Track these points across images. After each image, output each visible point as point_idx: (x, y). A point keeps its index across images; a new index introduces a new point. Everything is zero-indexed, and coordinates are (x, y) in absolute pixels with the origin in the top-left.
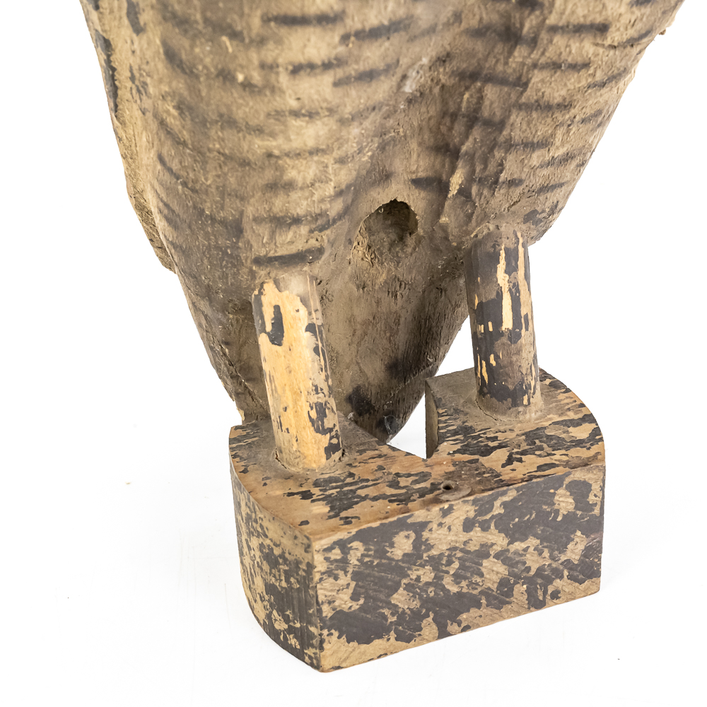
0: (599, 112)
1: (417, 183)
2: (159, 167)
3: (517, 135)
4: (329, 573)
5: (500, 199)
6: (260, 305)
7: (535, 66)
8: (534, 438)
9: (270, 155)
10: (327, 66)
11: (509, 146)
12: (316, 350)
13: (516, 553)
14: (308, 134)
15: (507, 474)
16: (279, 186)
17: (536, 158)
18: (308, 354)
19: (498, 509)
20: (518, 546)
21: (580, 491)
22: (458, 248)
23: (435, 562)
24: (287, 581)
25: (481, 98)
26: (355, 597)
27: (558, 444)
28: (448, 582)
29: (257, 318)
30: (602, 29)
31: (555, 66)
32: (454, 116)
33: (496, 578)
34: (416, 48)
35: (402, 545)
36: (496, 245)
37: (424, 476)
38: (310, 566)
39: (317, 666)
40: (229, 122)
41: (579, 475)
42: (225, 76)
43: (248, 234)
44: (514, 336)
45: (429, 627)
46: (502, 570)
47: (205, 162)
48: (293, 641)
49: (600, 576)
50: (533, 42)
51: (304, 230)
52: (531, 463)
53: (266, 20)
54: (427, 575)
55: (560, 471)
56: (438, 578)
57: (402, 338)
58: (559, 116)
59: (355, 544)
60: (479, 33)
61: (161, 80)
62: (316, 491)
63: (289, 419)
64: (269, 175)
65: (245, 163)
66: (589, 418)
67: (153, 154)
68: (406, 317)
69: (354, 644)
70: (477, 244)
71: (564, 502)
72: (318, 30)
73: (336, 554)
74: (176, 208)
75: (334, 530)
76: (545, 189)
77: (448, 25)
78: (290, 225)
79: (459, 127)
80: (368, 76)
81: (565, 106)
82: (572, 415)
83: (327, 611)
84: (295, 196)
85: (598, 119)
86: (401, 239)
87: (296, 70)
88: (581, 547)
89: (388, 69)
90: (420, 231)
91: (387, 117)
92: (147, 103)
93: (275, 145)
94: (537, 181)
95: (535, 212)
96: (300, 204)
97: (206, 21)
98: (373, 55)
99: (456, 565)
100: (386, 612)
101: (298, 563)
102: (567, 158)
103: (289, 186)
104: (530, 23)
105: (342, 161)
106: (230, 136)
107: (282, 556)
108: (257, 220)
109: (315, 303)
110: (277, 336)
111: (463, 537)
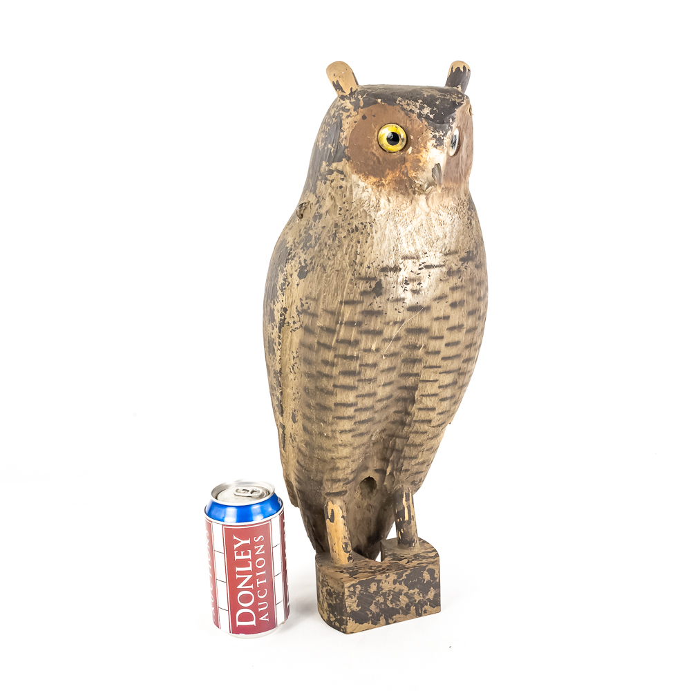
0: (432, 448)
1: (376, 471)
2: (297, 464)
3: (407, 455)
4: (350, 596)
5: (403, 476)
6: (327, 509)
7: (411, 432)
8: (416, 557)
9: (332, 458)
10: (350, 431)
11: (405, 458)
12: (345, 524)
13: (411, 594)
14: (345, 452)
15: (407, 566)
16: (335, 469)
17: (413, 462)
18: (342, 525)
19: (404, 577)
20: (412, 591)
21: (432, 572)
22: (390, 494)
23: (384, 595)
24: (336, 601)
25: (395, 443)
26: (358, 606)
27: (424, 557)
28: (388, 603)
29: (325, 514)
30: (430, 421)
31: (417, 432)
32: (387, 449)
33: (405, 603)
34: (375, 427)
35: (373, 588)
36: (402, 492)
37: (380, 567)
38: (344, 593)
39: (345, 632)
40: (321, 448)
41: (431, 566)
42: (321, 434)
43: (324, 485)
44: (409, 522)
45: (382, 620)
46: (407, 600)
47: (313, 461)
48: (337, 624)
49: (440, 605)
50: (410, 425)
51: (341, 484)
52: (415, 563)
53: (334, 418)
54: (382, 600)
55: (424, 565)
56: (385, 601)
57: (372, 527)
58: (420, 449)
59: (358, 586)
60: (394, 422)
61: (301, 436)
62: (345, 571)
63: (336, 548)
64: (332, 465)
65: (325, 461)
66: (435, 551)
67: (295, 460)
68: (374, 520)
69: (358, 624)
70: (396, 491)
71: (426, 576)
72: (348, 421)
73: (352, 589)
74: (301, 478)
75: (352, 580)
76: (417, 473)
77: (384, 420)
78: (337, 482)
79: (389, 452)
80: (362, 434)
81: (421, 445)
82: (429, 550)
83: (349, 610)
84: (339, 472)
85: (433, 450)
86: (372, 491)
87: (341, 432)
88: (433, 594)
89: (367, 433)
90: (378, 487)
91: (367, 448)
92: (295, 444)
93: (334, 455)
94: (414, 470)
95: (414, 481)
96: (340, 475)
97: (316, 418)
98: (363, 428)
99: (391, 597)
100: (368, 612)
101: (339, 593)
102: (423, 463)
103: (338, 469)
104: (408, 420)
105: (353, 461)
106: (321, 452)
107: (334, 592)
108: (327, 480)
109: (344, 509)
110: (332, 520)
111: (393, 586)
